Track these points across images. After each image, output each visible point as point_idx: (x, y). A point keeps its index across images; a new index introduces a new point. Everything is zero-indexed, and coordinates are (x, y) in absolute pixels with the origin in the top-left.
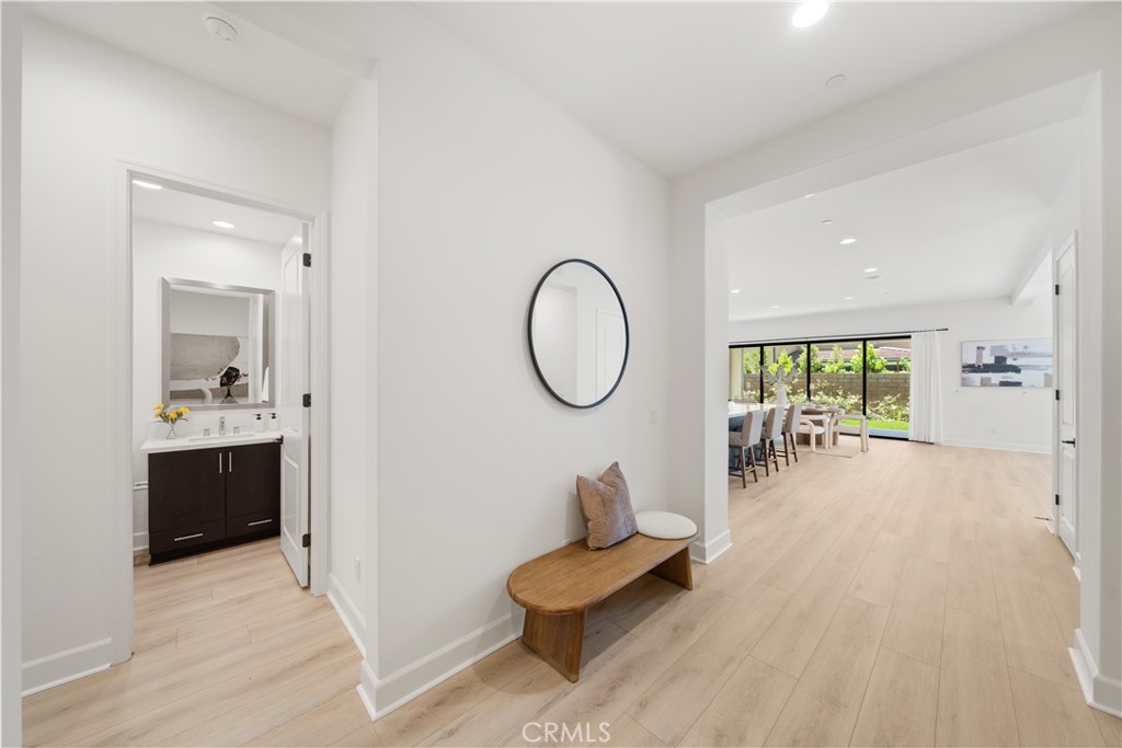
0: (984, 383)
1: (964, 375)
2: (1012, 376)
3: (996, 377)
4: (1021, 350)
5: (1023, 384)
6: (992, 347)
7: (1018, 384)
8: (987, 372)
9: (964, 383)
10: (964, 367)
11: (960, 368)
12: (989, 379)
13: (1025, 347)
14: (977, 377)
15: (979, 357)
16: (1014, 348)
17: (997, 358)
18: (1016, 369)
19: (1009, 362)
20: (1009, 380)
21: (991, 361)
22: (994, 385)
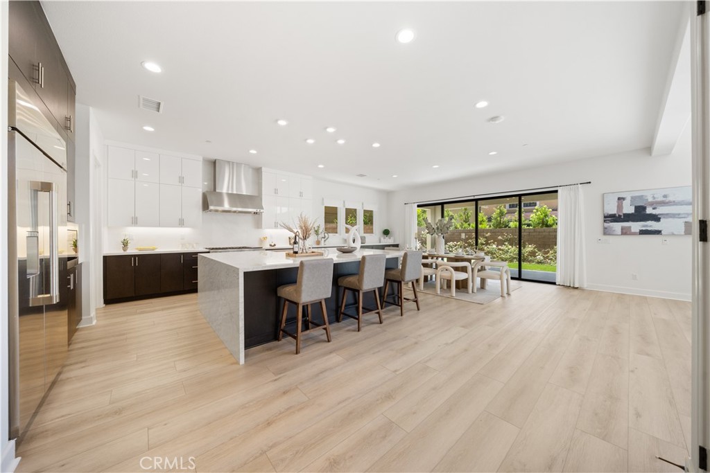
0: (625, 232)
1: (606, 225)
2: (652, 225)
3: (636, 226)
4: (660, 199)
5: (662, 232)
6: (632, 198)
7: (658, 232)
8: (628, 221)
9: (606, 232)
10: (605, 217)
11: (602, 219)
12: (630, 227)
13: (665, 196)
14: (617, 226)
15: (620, 207)
16: (654, 198)
17: (637, 208)
18: (656, 218)
19: (649, 211)
20: (649, 229)
21: (631, 210)
22: (634, 234)
